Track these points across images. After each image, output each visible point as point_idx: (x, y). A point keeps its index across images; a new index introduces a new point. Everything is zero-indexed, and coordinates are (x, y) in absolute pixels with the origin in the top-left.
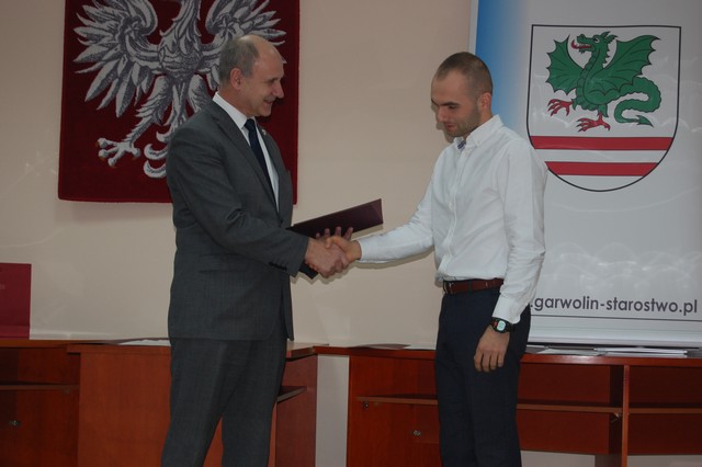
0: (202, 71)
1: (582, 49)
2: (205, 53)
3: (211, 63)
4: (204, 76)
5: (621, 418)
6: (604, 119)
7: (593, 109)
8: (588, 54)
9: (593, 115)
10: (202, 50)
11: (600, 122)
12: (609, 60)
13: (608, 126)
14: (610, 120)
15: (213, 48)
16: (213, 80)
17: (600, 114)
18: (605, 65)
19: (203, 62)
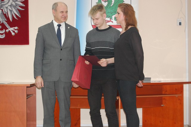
0: (1, 8)
1: (105, 1)
2: (2, 4)
3: (4, 6)
4: (2, 10)
5: (118, 99)
6: (111, 20)
7: (109, 18)
8: (107, 3)
9: (108, 19)
10: (1, 3)
11: (110, 21)
12: (112, 4)
13: (112, 22)
14: (113, 20)
15: (4, 2)
16: (5, 11)
17: (110, 19)
18: (111, 6)
19: (2, 6)
